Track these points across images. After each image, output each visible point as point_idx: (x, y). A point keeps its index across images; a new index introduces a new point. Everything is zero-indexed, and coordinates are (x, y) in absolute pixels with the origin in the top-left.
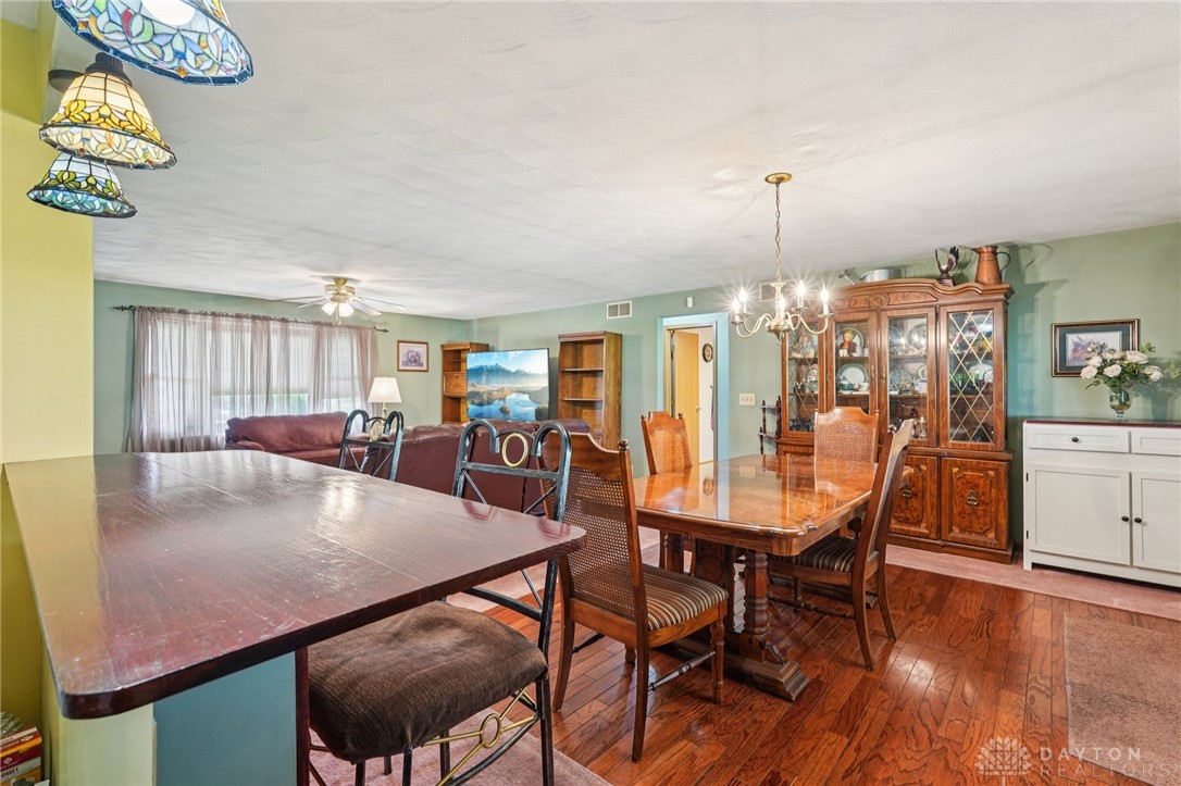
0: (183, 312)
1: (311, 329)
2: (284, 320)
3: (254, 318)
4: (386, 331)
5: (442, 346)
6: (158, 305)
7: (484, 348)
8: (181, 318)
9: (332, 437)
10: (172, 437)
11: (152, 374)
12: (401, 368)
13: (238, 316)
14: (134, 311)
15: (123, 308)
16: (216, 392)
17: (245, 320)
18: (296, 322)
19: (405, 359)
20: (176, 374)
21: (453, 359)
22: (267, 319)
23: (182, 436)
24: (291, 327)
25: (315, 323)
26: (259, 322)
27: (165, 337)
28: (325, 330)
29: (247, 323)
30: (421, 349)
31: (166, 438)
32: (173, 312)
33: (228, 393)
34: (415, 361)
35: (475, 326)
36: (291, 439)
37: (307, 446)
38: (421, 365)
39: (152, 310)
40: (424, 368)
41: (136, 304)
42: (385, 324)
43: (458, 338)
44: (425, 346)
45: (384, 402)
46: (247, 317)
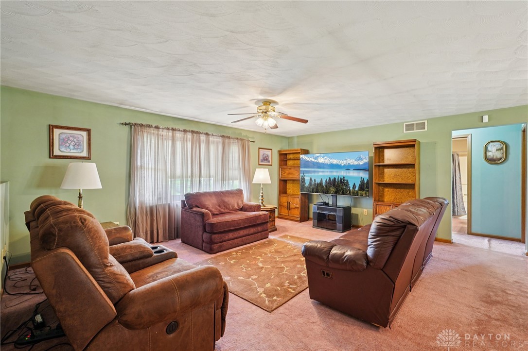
0: (157, 127)
1: (220, 140)
2: (207, 134)
3: (193, 132)
4: (254, 142)
5: (279, 151)
6: (144, 123)
7: (306, 152)
8: (155, 131)
9: (238, 205)
10: (151, 205)
11: (141, 166)
12: (260, 163)
13: (185, 131)
14: (131, 126)
15: (126, 124)
16: (173, 176)
17: (188, 133)
18: (213, 135)
19: (262, 159)
20: (153, 167)
21: (284, 157)
22: (198, 133)
23: (156, 203)
24: (211, 139)
25: (222, 136)
26: (195, 135)
27: (148, 143)
28: (227, 140)
29: (189, 136)
30: (268, 153)
31: (148, 205)
32: (152, 127)
33: (179, 177)
34: (266, 159)
35: (296, 140)
36: (219, 206)
37: (226, 211)
38: (269, 162)
39: (141, 125)
40: (270, 164)
41: (133, 122)
42: (253, 138)
43: (285, 147)
44: (271, 151)
45: (262, 183)
46: (189, 131)
